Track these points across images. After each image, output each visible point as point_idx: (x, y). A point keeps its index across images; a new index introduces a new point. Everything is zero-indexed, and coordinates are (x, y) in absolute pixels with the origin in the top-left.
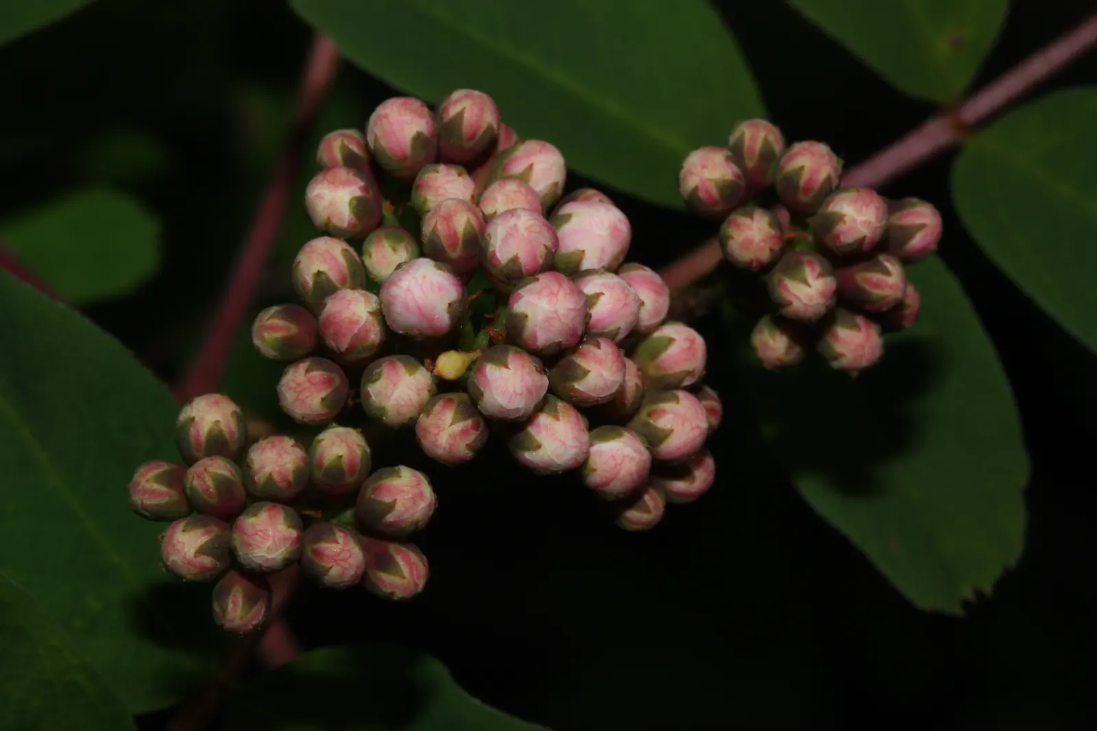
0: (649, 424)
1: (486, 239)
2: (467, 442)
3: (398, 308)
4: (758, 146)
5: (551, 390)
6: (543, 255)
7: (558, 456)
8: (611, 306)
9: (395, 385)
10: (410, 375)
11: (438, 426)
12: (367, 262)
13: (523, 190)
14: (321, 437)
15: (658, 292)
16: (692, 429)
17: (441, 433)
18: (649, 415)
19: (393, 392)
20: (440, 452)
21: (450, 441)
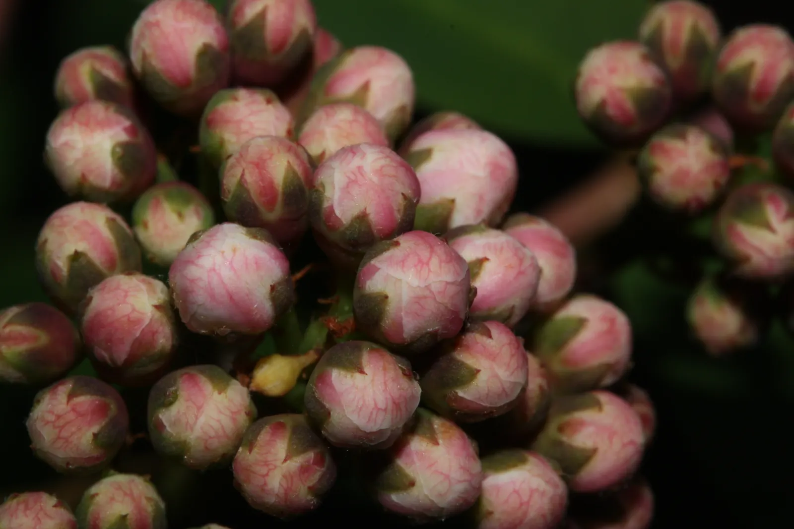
0: (560, 444)
1: (317, 191)
2: (311, 484)
3: (200, 297)
4: (685, 36)
5: (426, 403)
6: (402, 208)
7: (440, 495)
8: (500, 275)
9: (199, 408)
10: (220, 393)
11: (266, 463)
12: (142, 234)
13: (361, 119)
14: (93, 490)
15: (559, 254)
16: (624, 446)
17: (270, 474)
18: (561, 429)
19: (197, 418)
20: (272, 500)
21: (285, 485)
